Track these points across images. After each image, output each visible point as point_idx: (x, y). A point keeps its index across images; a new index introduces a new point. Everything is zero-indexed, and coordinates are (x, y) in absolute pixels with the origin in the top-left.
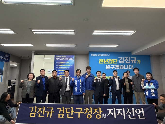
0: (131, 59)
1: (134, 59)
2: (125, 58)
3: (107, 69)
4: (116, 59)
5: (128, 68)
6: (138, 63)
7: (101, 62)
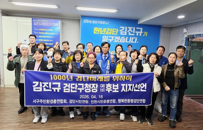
0: (136, 30)
3: (103, 41)
4: (117, 29)
7: (96, 32)
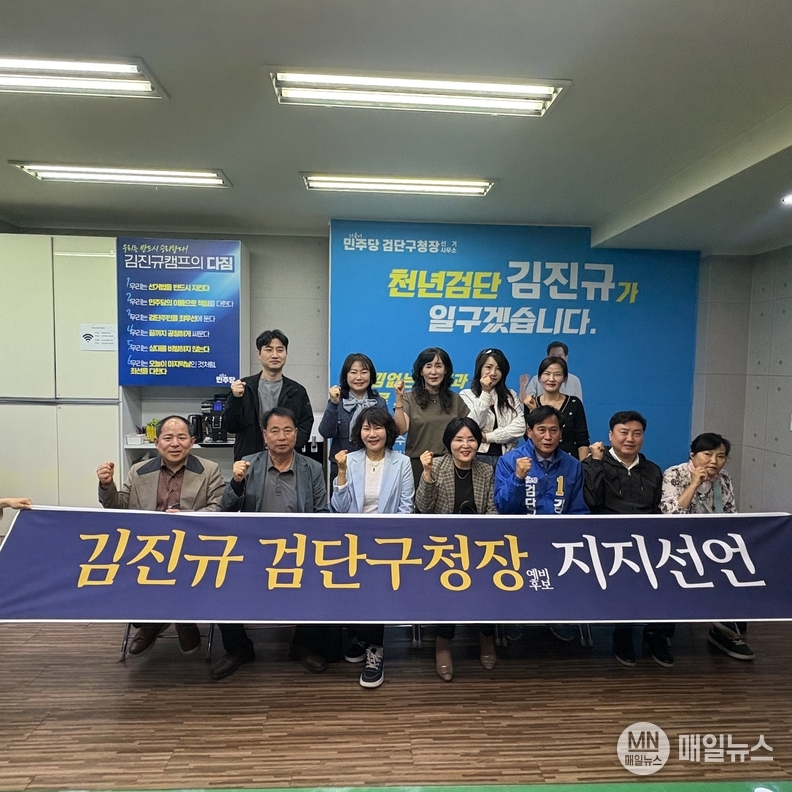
0: (584, 276)
1: (599, 276)
2: (548, 265)
3: (432, 328)
4: (493, 271)
5: (563, 325)
6: (620, 300)
7: (401, 290)
